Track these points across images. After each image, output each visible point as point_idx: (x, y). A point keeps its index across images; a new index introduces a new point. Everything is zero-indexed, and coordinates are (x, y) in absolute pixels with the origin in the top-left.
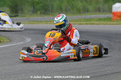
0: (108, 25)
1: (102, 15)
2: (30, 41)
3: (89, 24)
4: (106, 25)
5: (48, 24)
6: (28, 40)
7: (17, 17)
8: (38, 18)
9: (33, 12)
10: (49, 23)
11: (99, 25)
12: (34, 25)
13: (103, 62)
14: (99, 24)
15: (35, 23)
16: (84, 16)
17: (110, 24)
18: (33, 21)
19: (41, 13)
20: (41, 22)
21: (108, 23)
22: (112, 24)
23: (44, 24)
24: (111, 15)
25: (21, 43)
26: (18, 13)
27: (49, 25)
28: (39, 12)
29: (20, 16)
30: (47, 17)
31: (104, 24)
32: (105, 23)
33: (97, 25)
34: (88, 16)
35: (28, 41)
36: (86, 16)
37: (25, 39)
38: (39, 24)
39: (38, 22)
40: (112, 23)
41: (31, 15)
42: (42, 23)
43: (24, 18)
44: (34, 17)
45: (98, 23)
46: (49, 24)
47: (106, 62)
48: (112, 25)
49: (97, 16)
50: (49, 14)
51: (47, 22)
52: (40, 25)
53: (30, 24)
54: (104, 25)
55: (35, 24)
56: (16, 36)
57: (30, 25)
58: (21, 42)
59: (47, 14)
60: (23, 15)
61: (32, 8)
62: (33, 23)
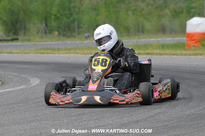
0: (178, 56)
1: (168, 39)
2: (38, 84)
3: (144, 54)
4: (175, 56)
5: (70, 53)
6: (35, 82)
7: (15, 41)
8: (53, 43)
9: (46, 33)
10: (72, 51)
11: (161, 56)
12: (45, 55)
13: (166, 120)
14: (161, 54)
15: (48, 51)
16: (135, 40)
17: (181, 54)
18: (44, 49)
19: (59, 34)
20: (58, 49)
21: (178, 52)
22: (186, 55)
23: (63, 54)
24: (184, 39)
25: (21, 87)
26: (18, 35)
27: (72, 55)
28: (56, 33)
29: (22, 40)
30: (69, 42)
31: (171, 54)
32: (174, 52)
33: (159, 56)
34: (144, 40)
35: (34, 84)
36: (139, 40)
37: (30, 81)
38: (54, 54)
39: (53, 50)
40: (184, 52)
41: (41, 37)
42: (61, 52)
43: (28, 43)
44: (46, 41)
45: (160, 52)
46: (73, 53)
47: (172, 122)
48: (184, 57)
49: (159, 39)
50: (74, 37)
51: (68, 50)
52: (57, 55)
53: (38, 53)
54: (170, 56)
55: (48, 53)
56: (13, 75)
57: (39, 55)
58: (21, 85)
59: (70, 36)
60: (26, 38)
61: (44, 25)
62: (44, 51)
